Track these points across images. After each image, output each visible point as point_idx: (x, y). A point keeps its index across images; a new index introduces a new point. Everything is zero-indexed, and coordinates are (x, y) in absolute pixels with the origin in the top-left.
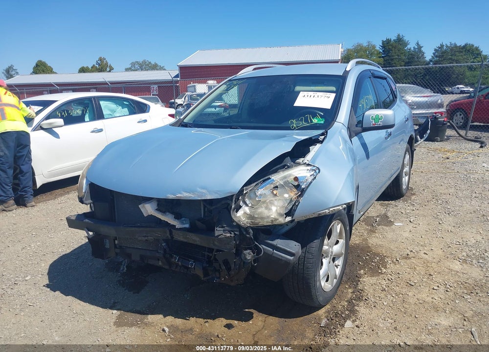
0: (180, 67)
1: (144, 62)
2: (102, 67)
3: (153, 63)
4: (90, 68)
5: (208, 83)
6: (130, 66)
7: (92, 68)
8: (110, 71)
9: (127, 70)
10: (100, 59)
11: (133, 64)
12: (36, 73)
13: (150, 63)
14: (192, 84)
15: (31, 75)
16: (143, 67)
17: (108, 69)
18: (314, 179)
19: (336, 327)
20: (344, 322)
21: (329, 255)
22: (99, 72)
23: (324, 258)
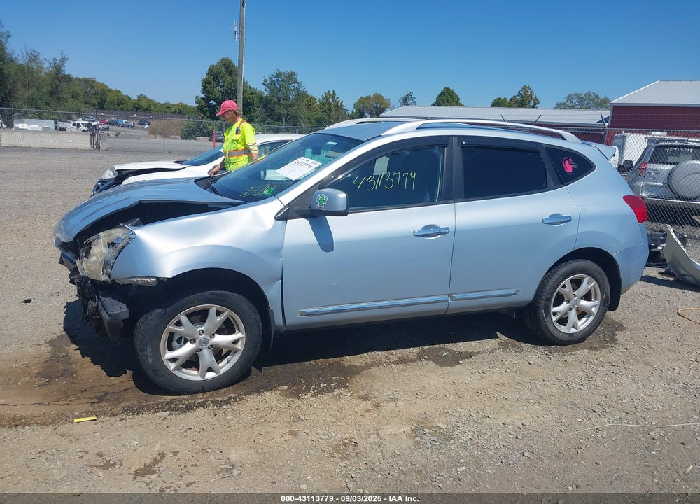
0: (614, 105)
1: (588, 95)
2: (524, 100)
3: (601, 97)
4: (508, 99)
5: (651, 134)
6: (565, 101)
7: (511, 100)
8: (533, 107)
9: (559, 106)
10: (524, 89)
11: (570, 98)
12: (439, 105)
13: (597, 96)
14: (623, 133)
15: (434, 107)
16: (586, 102)
17: (532, 104)
18: (128, 244)
19: (149, 410)
20: (163, 411)
21: (197, 341)
22: (519, 107)
23: (190, 341)
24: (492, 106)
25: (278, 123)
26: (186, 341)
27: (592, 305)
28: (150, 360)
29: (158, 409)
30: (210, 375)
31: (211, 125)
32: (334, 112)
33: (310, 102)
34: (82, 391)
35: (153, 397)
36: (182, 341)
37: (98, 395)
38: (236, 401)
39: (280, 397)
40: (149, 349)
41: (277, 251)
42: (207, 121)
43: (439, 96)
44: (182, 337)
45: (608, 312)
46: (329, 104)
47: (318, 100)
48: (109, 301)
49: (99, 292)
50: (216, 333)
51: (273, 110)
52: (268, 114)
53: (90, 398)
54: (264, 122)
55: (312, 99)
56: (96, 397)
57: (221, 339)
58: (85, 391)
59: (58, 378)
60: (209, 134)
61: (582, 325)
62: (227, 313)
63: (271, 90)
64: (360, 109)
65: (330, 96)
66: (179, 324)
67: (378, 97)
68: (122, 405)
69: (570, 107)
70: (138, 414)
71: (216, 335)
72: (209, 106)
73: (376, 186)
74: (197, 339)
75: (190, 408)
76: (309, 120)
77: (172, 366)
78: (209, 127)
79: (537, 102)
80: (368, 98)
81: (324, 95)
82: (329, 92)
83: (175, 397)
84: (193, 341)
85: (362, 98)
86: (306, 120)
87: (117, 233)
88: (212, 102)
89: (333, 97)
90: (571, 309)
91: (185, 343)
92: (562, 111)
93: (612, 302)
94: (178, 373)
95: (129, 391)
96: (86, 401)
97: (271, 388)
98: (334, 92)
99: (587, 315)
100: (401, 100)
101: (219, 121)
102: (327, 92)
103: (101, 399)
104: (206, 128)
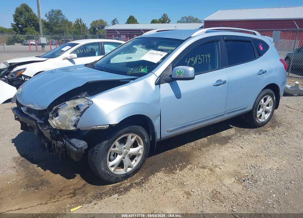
0: (205, 21)
1: (190, 17)
2: (164, 20)
4: (158, 20)
6: (180, 20)
7: (159, 20)
8: (168, 23)
9: (178, 22)
10: (164, 15)
11: (183, 18)
12: (129, 23)
13: (193, 18)
16: (189, 20)
17: (168, 21)
18: (88, 107)
19: (106, 195)
20: (114, 194)
21: (123, 154)
22: (162, 23)
23: (119, 154)
24: (151, 23)
25: (55, 35)
26: (117, 154)
27: (270, 108)
28: (103, 169)
29: (110, 193)
30: (129, 169)
31: (21, 37)
32: (81, 28)
33: (70, 24)
34: (60, 191)
35: (102, 187)
36: (115, 155)
37: (71, 191)
38: (146, 181)
39: (164, 174)
40: (102, 163)
41: (158, 101)
42: (19, 35)
43: (128, 20)
44: (115, 153)
45: (275, 110)
46: (79, 25)
47: (73, 23)
48: (74, 141)
49: (65, 136)
50: (130, 148)
51: (52, 29)
52: (50, 31)
53: (68, 194)
54: (48, 35)
55: (71, 23)
56: (71, 193)
57: (133, 150)
58: (62, 190)
59: (40, 185)
60: (21, 42)
61: (267, 116)
62: (136, 136)
63: (50, 19)
64: (93, 27)
65: (79, 21)
66: (115, 147)
67: (101, 21)
68: (88, 195)
69: (183, 22)
70: (102, 199)
71: (130, 149)
72: (19, 28)
73: (195, 63)
74: (123, 152)
75: (127, 189)
76: (70, 32)
77: (112, 169)
78: (21, 39)
79: (169, 21)
80: (97, 21)
81: (76, 21)
82: (78, 19)
83: (113, 185)
84: (121, 154)
85: (94, 21)
86: (69, 33)
87: (80, 102)
88: (20, 26)
89: (80, 21)
90: (263, 111)
91: (116, 156)
92: (179, 24)
93: (276, 105)
94: (115, 173)
95: (86, 186)
96: (67, 197)
97: (158, 170)
98: (80, 19)
99: (267, 113)
100: (112, 22)
101: (26, 35)
102: (77, 19)
103: (74, 194)
104: (19, 39)
